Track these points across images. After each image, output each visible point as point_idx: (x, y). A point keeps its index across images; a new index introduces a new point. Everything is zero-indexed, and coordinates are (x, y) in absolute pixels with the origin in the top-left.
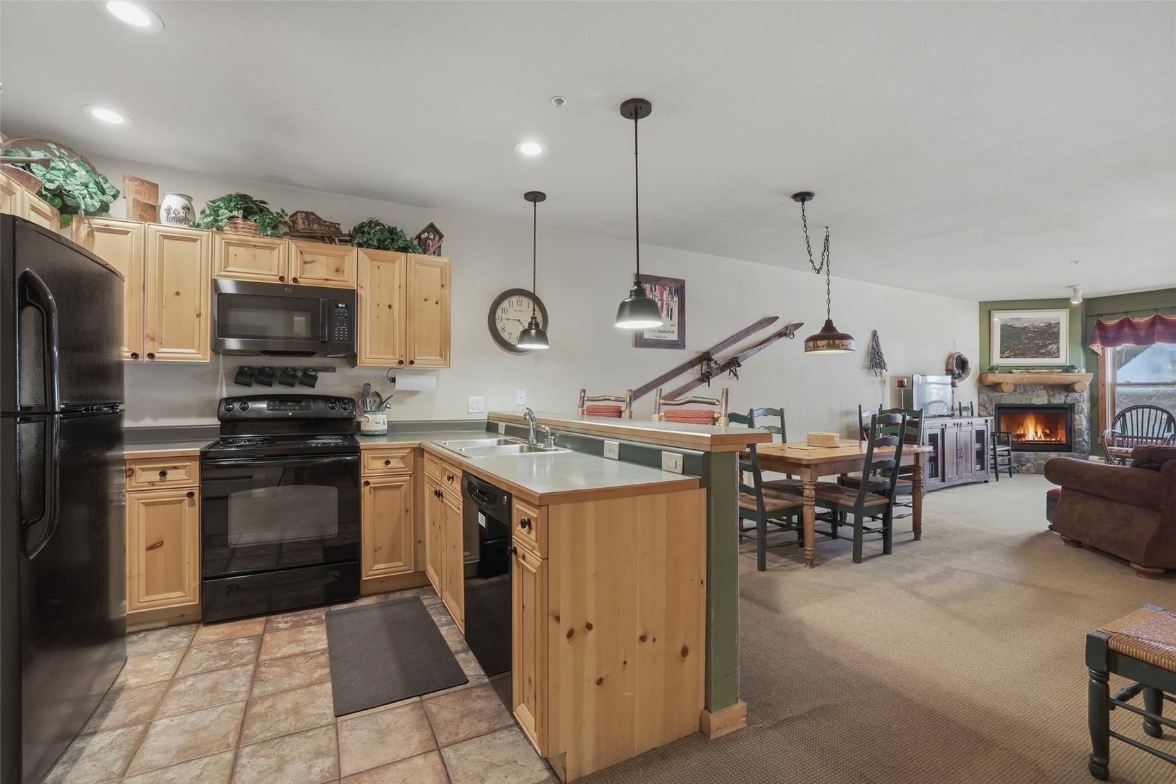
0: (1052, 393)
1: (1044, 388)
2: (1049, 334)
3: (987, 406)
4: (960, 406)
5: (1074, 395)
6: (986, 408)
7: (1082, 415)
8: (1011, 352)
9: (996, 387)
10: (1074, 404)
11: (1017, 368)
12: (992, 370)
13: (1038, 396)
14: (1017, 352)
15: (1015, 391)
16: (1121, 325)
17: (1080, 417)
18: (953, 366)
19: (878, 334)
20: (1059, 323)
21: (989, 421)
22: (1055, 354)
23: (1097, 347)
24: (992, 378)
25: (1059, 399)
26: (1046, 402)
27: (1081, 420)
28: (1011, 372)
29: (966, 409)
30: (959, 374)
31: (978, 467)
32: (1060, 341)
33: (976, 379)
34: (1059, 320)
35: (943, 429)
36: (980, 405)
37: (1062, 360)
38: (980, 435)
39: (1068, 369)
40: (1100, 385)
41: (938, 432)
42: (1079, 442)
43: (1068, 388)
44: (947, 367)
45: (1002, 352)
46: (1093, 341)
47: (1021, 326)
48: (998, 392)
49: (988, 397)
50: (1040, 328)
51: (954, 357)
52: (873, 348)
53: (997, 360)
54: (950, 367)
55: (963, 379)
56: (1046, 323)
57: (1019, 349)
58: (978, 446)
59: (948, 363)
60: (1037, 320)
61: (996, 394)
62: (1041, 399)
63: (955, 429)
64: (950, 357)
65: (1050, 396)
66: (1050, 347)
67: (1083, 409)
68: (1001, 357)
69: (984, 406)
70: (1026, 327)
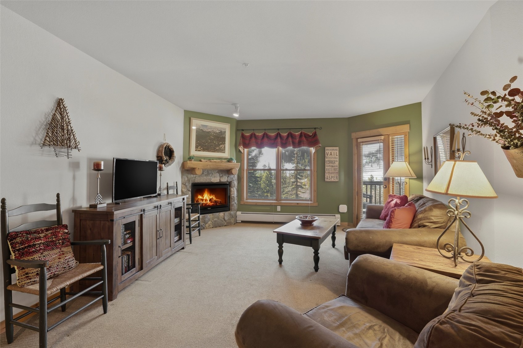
0: (221, 175)
1: (218, 172)
2: (220, 138)
3: (187, 184)
4: (167, 186)
5: (232, 176)
6: (186, 186)
7: (234, 188)
8: (201, 147)
9: (191, 171)
10: (231, 182)
11: (205, 158)
12: (190, 159)
13: (214, 177)
14: (205, 147)
15: (203, 174)
16: (251, 136)
17: (234, 189)
18: (162, 153)
19: (66, 103)
20: (225, 132)
21: (185, 199)
22: (223, 151)
23: (241, 148)
24: (190, 164)
25: (224, 179)
26: (218, 181)
27: (234, 191)
28: (201, 161)
29: (172, 187)
30: (166, 160)
31: (177, 238)
32: (226, 143)
33: (180, 165)
34: (225, 130)
35: (141, 215)
36: (182, 184)
37: (226, 154)
38: (178, 211)
39: (230, 160)
40: (242, 171)
41: (136, 219)
42: (233, 204)
43: (228, 172)
44: (158, 154)
45: (197, 147)
46: (240, 145)
47: (207, 131)
48: (193, 174)
49: (188, 178)
50: (216, 133)
51: (162, 148)
52: (54, 118)
53: (194, 152)
54: (160, 155)
55: (170, 165)
56: (220, 130)
57: (205, 146)
58: (177, 220)
59: (159, 151)
60: (215, 128)
61: (192, 176)
62: (215, 179)
63: (155, 212)
64: (161, 146)
65: (220, 177)
66: (221, 146)
67: (235, 185)
68: (196, 150)
69: (185, 185)
70: (210, 132)
